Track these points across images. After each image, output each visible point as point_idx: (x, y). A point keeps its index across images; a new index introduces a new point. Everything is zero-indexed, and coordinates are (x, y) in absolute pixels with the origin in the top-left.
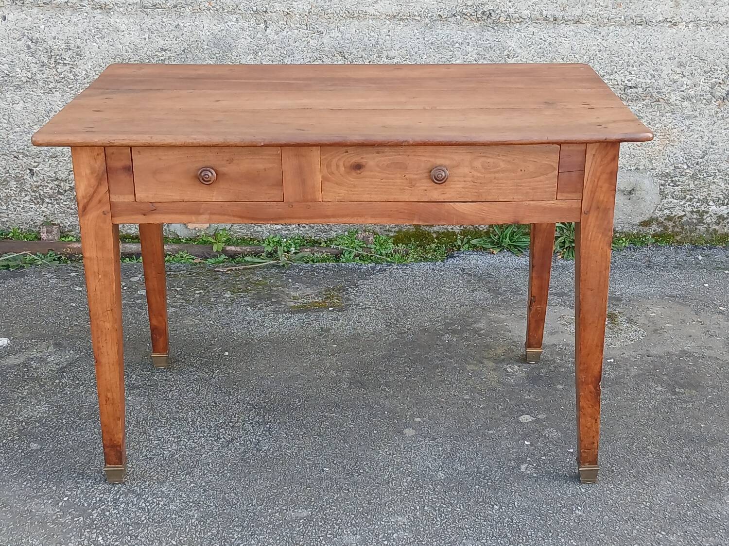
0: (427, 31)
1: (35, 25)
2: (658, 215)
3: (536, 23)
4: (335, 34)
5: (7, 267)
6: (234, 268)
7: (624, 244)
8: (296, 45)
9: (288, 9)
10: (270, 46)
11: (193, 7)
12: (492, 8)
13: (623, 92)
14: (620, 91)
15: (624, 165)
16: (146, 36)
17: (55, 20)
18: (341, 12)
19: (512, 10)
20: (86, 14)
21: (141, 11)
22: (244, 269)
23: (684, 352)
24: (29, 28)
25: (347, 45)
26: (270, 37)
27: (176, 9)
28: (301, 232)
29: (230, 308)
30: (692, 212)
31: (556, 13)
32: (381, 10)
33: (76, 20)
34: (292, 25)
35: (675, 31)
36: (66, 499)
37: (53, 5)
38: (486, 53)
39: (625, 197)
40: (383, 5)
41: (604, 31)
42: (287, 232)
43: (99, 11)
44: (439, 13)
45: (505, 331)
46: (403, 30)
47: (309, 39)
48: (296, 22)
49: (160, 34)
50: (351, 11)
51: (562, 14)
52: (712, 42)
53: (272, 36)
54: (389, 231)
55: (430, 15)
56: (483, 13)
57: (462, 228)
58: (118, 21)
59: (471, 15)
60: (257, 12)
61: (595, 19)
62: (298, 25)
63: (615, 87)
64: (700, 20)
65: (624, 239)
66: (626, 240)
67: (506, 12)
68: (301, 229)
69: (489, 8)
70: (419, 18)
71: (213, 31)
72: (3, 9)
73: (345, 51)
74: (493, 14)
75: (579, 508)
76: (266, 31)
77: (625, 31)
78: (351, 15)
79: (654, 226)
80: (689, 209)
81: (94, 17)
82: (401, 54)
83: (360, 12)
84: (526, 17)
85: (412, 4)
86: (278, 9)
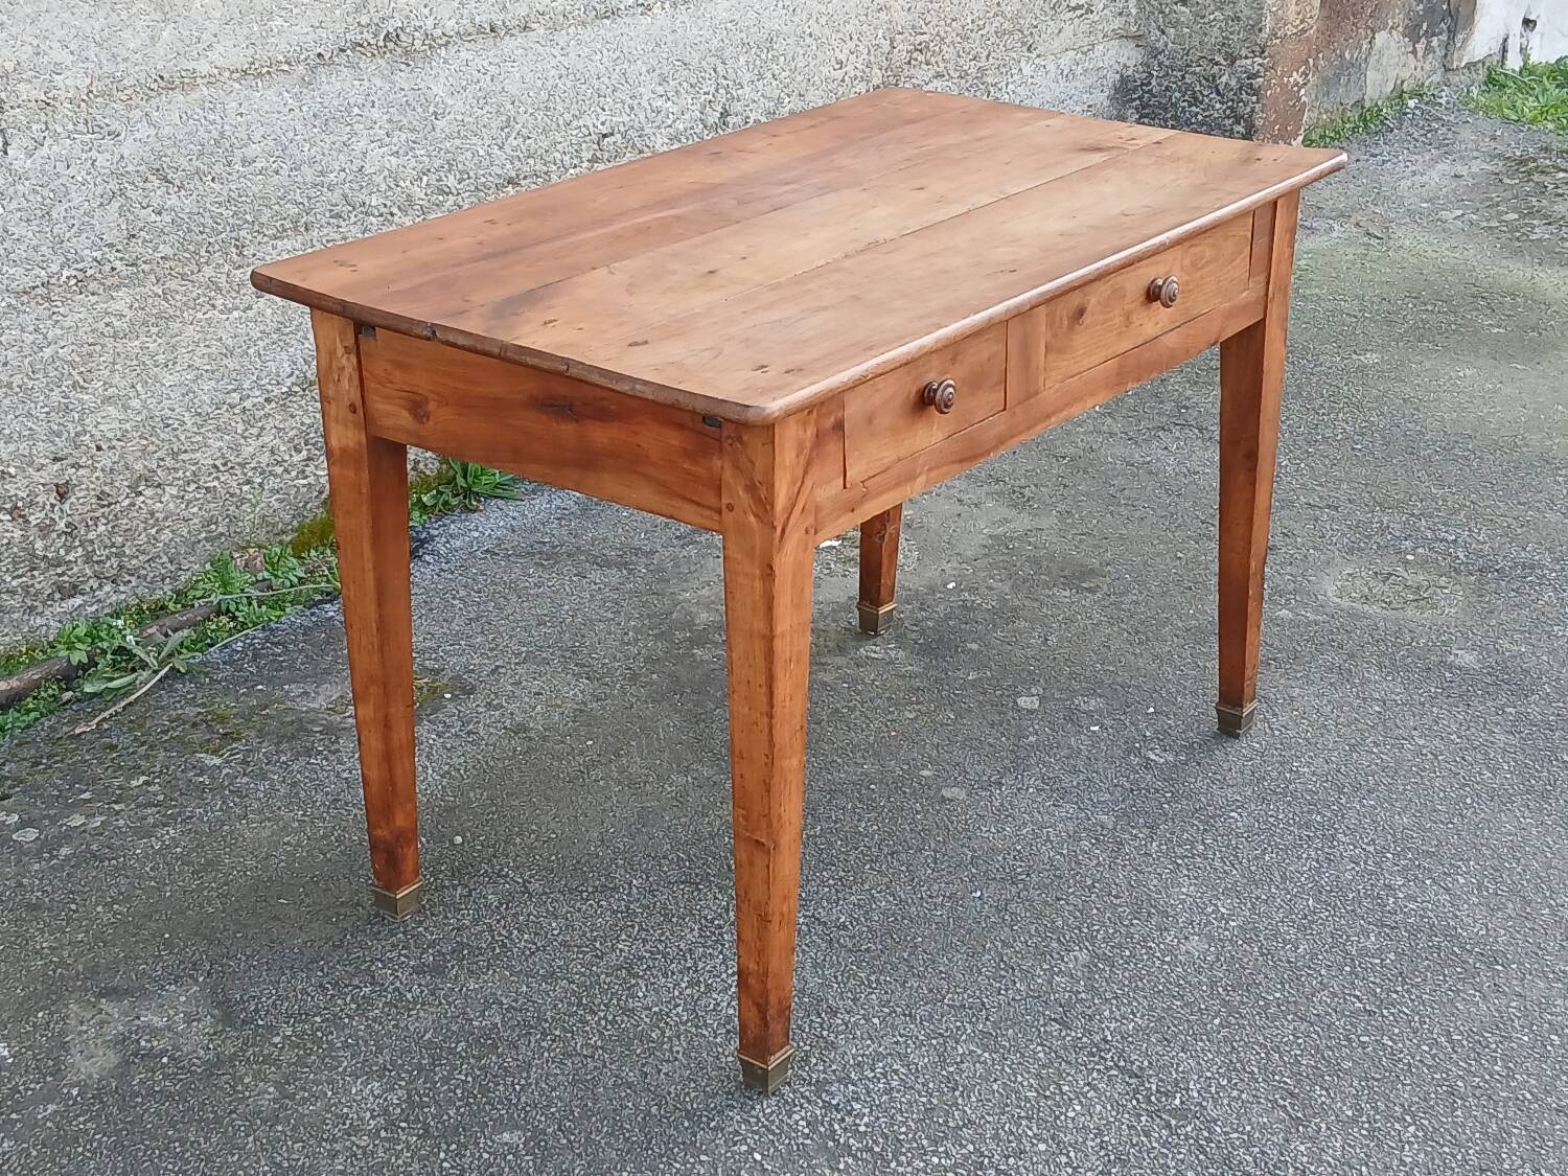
0: (305, 91)
3: (469, 41)
4: (144, 131)
8: (71, 171)
9: (46, 94)
10: (20, 187)
12: (400, 25)
13: (597, 147)
14: (594, 146)
18: (149, 80)
19: (430, 23)
25: (169, 152)
26: (16, 165)
28: (123, 596)
31: (493, 16)
32: (221, 63)
34: (60, 130)
38: (402, 117)
40: (222, 50)
41: (561, 38)
42: (95, 607)
44: (319, 51)
46: (269, 97)
47: (94, 153)
48: (66, 120)
50: (166, 76)
51: (501, 17)
52: (695, 30)
53: (20, 164)
54: (284, 532)
55: (303, 57)
56: (387, 37)
59: (369, 44)
61: (547, 17)
63: (587, 139)
67: (421, 27)
68: (122, 588)
69: (396, 25)
70: (286, 67)
73: (165, 166)
74: (403, 37)
76: (6, 153)
77: (587, 34)
78: (166, 84)
82: (267, 149)
83: (183, 74)
84: (452, 33)
85: (273, 40)
86: (25, 97)
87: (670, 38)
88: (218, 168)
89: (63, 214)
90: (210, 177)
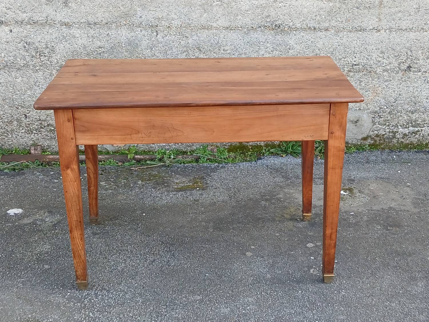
0: (245, 35)
1: (28, 35)
2: (371, 134)
3: (304, 31)
4: (195, 37)
5: (14, 170)
6: (141, 168)
7: (353, 150)
8: (174, 44)
9: (169, 24)
10: (160, 45)
11: (117, 24)
12: (280, 23)
13: (351, 68)
14: (350, 67)
15: (353, 107)
16: (91, 40)
17: (40, 32)
18: (198, 26)
19: (291, 24)
20: (57, 28)
21: (88, 26)
22: (147, 168)
23: (390, 208)
24: (25, 36)
25: (202, 44)
26: (159, 40)
27: (107, 25)
28: (176, 147)
29: (142, 190)
30: (389, 132)
31: (315, 25)
32: (220, 25)
33: (51, 32)
34: (172, 33)
35: (379, 34)
36: (69, 294)
37: (39, 24)
38: (277, 47)
39: (353, 124)
41: (341, 35)
42: (168, 147)
43: (64, 26)
44: (252, 26)
45: (294, 199)
46: (233, 36)
47: (181, 41)
48: (174, 32)
49: (98, 39)
50: (203, 25)
51: (318, 26)
52: (399, 40)
53: (160, 39)
54: (225, 145)
55: (247, 27)
56: (276, 26)
57: (265, 143)
58: (75, 32)
59: (269, 27)
60: (152, 26)
61: (336, 28)
62: (175, 33)
63: (348, 65)
64: (392, 28)
65: (353, 148)
66: (354, 148)
67: (288, 25)
68: (176, 145)
69: (279, 23)
70: (241, 29)
71: (127, 37)
72: (11, 26)
73: (200, 47)
74: (281, 26)
75: (343, 291)
76: (157, 36)
77: (352, 35)
78: (203, 28)
79: (369, 140)
80: (388, 130)
81: (62, 30)
82: (231, 48)
83: (209, 26)
84: (299, 28)
85: (237, 21)
86: (163, 24)
87: (387, 41)
88: (216, 50)
89: (170, 53)
90: (213, 52)
